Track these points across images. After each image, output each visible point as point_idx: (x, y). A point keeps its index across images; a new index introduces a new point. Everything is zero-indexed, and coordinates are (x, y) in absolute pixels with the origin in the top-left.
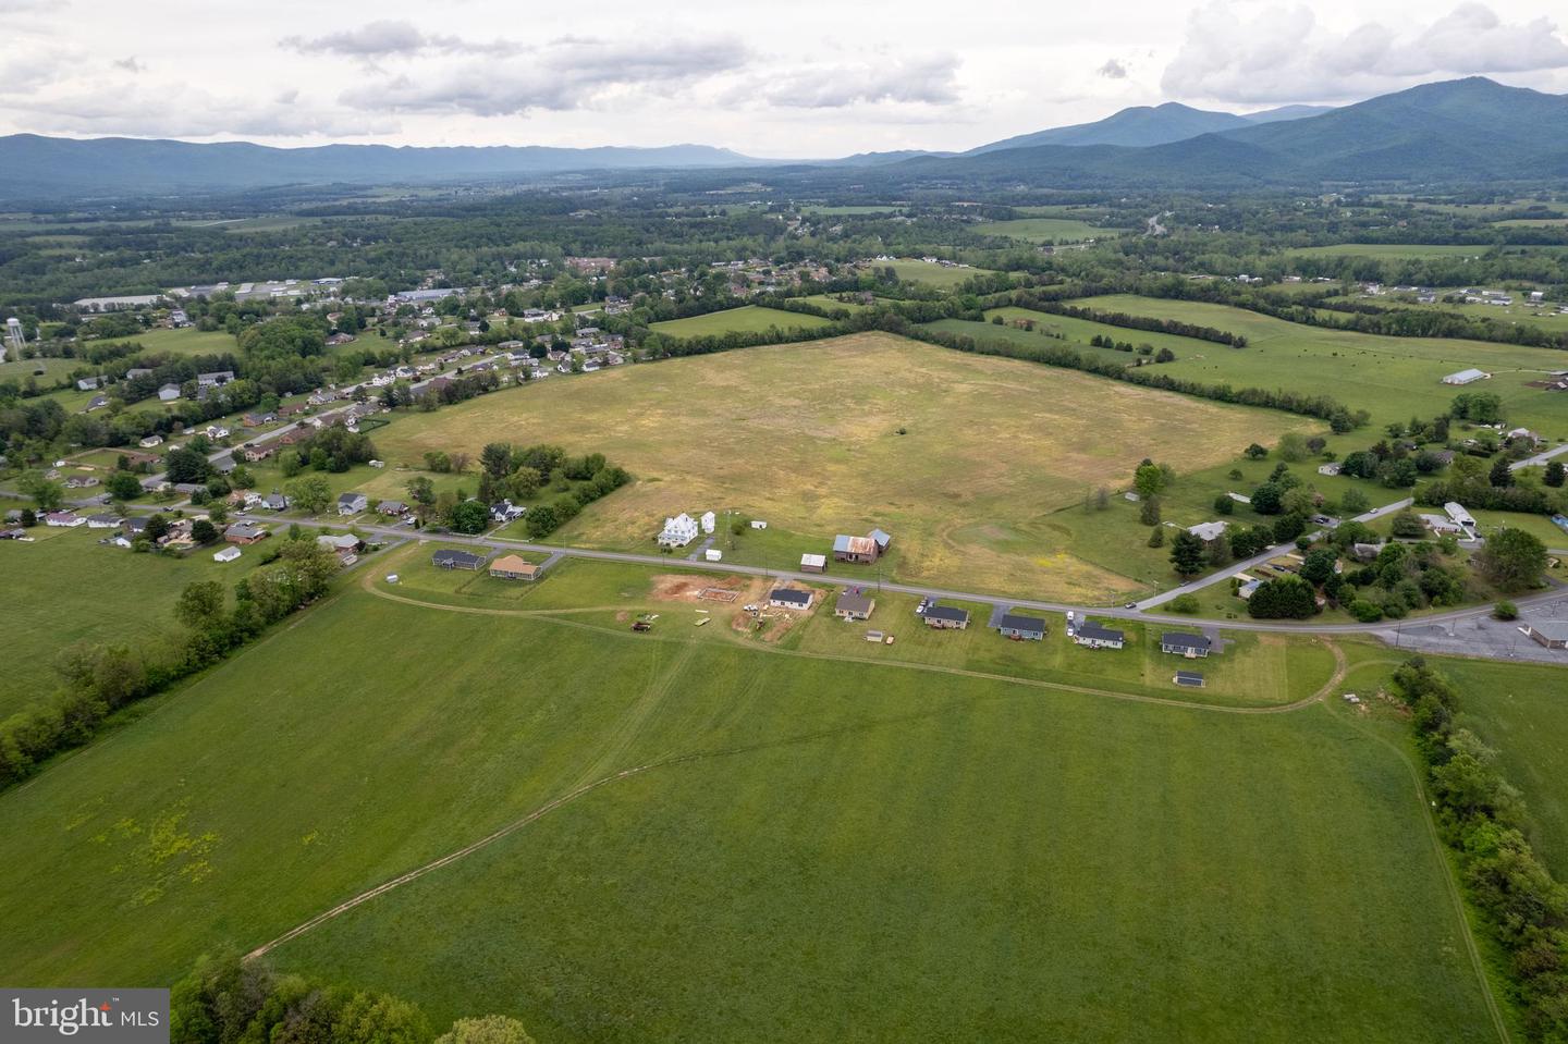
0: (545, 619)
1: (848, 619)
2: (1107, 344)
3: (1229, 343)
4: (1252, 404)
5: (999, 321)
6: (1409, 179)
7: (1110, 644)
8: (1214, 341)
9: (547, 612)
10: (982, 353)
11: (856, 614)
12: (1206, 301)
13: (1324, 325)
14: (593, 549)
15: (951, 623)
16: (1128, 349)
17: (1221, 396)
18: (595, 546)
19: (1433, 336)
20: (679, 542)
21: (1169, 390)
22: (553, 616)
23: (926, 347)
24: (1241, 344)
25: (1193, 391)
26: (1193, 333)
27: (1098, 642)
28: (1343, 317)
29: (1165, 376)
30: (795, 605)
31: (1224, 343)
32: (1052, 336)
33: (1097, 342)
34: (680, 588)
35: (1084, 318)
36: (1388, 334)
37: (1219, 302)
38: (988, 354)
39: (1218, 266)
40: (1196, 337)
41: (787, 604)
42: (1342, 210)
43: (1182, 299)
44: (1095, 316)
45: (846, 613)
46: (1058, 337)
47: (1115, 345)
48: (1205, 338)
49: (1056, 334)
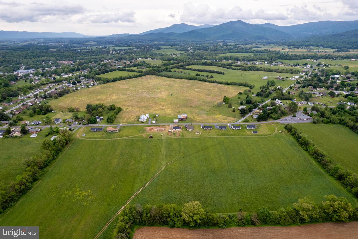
0: (128, 139)
1: (190, 130)
2: (199, 75)
3: (221, 74)
4: (233, 85)
5: (175, 71)
6: (232, 40)
7: (239, 128)
8: (218, 73)
9: (127, 137)
10: (175, 78)
11: (191, 129)
12: (212, 65)
13: (235, 69)
14: (126, 124)
15: (210, 129)
16: (204, 76)
17: (227, 84)
18: (126, 123)
19: (255, 71)
20: (144, 120)
21: (216, 83)
22: (129, 138)
23: (163, 77)
24: (224, 74)
25: (221, 83)
26: (214, 72)
27: (237, 128)
28: (238, 68)
29: (215, 81)
30: (178, 129)
31: (220, 74)
32: (187, 74)
33: (197, 75)
34: (152, 129)
35: (191, 70)
36: (247, 70)
37: (214, 66)
38: (177, 78)
39: (209, 58)
40: (215, 73)
41: (177, 129)
42: (225, 46)
43: (207, 65)
44: (193, 69)
45: (189, 129)
46: (188, 74)
47: (201, 75)
48: (217, 73)
49: (188, 73)
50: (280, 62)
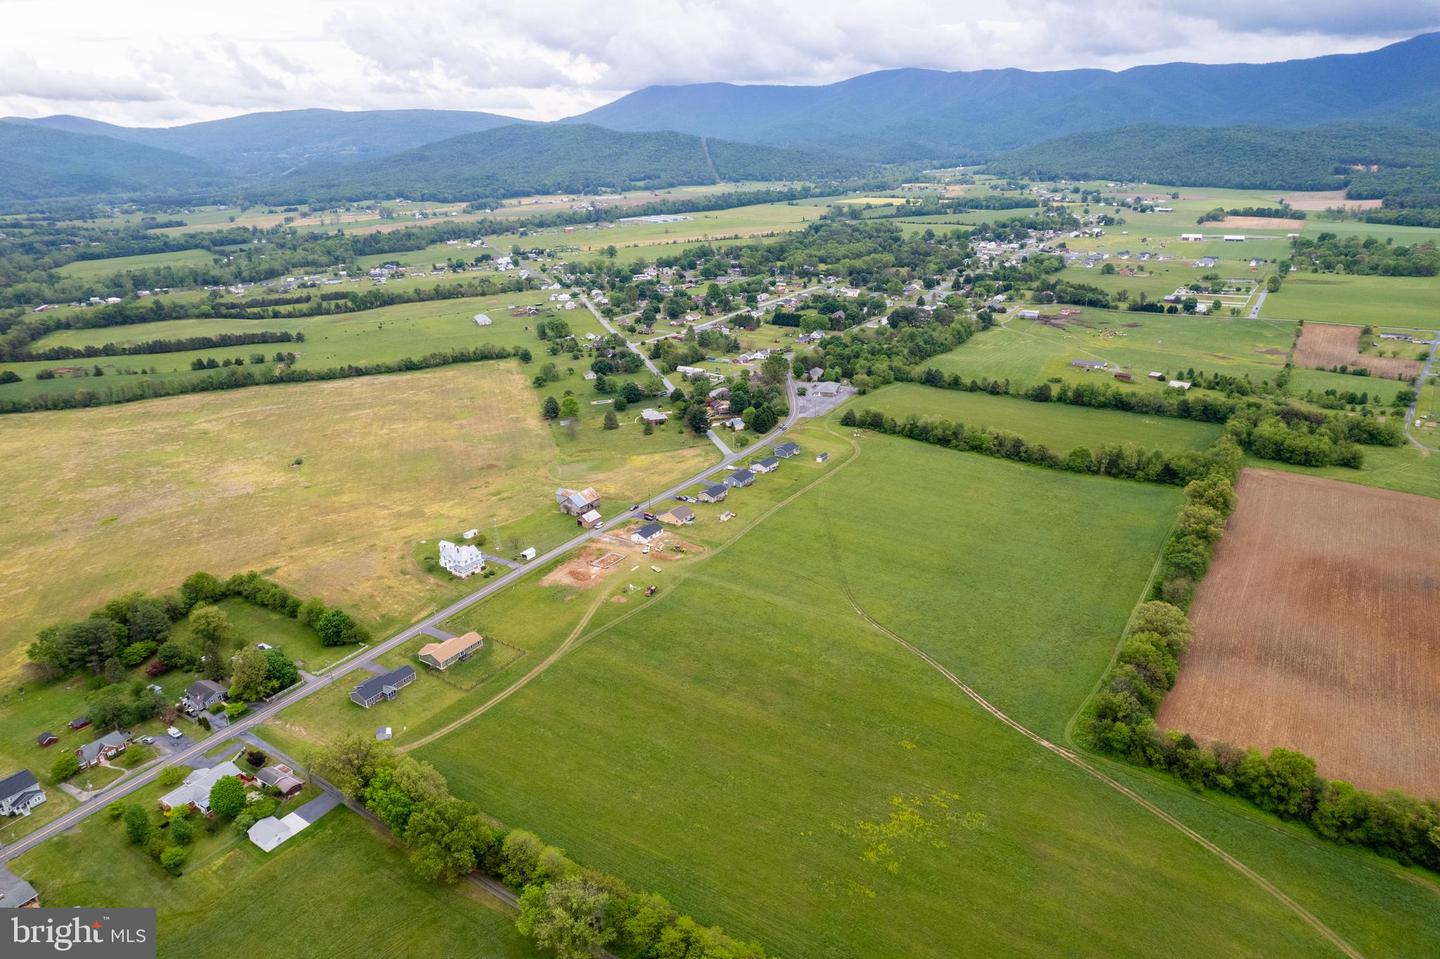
3: (290, 340)
7: (775, 465)
11: (689, 518)
15: (722, 495)
16: (238, 362)
24: (301, 338)
27: (772, 466)
31: (284, 341)
34: (577, 574)
46: (144, 372)
47: (221, 364)
48: (265, 342)
49: (139, 371)
50: (387, 263)
